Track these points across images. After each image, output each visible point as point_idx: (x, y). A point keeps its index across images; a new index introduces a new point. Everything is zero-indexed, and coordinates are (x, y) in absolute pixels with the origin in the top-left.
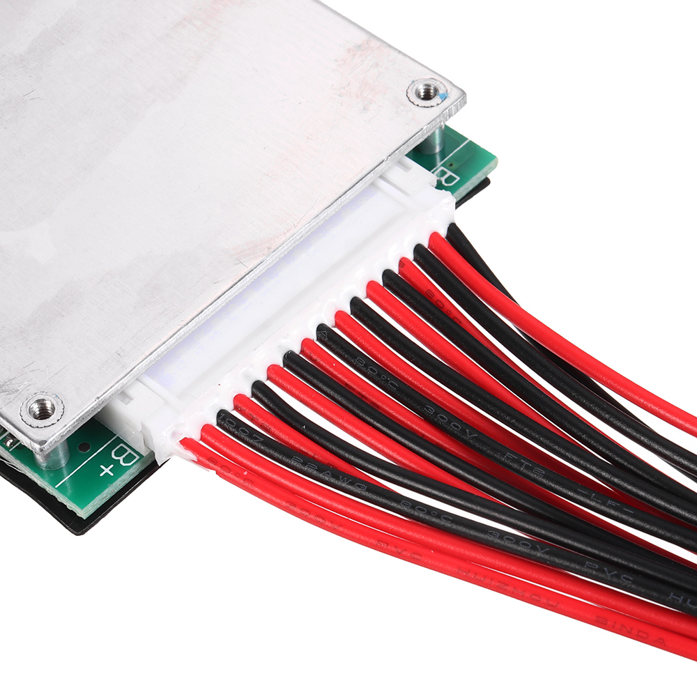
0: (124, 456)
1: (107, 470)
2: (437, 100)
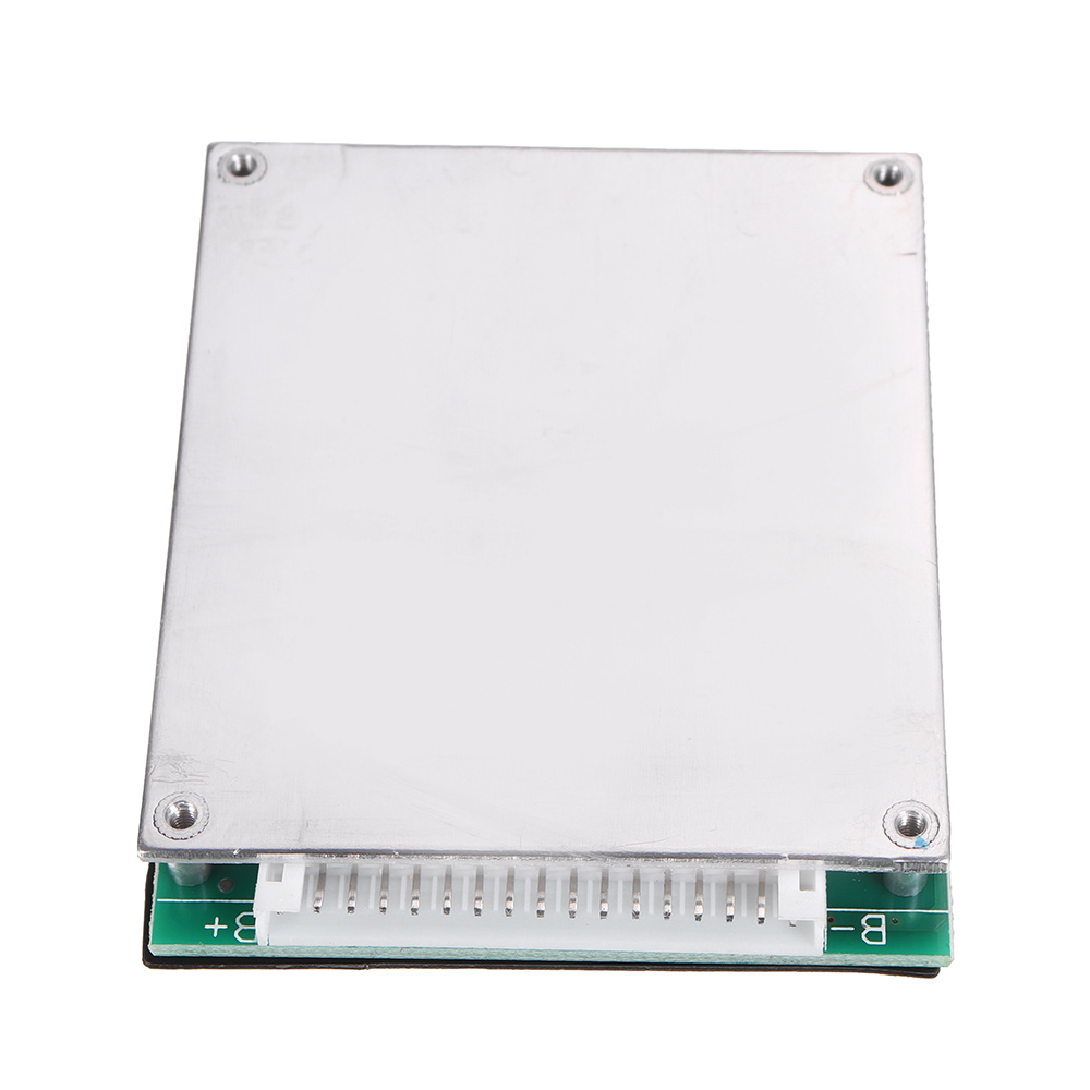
0: (246, 927)
1: (216, 927)
2: (910, 842)
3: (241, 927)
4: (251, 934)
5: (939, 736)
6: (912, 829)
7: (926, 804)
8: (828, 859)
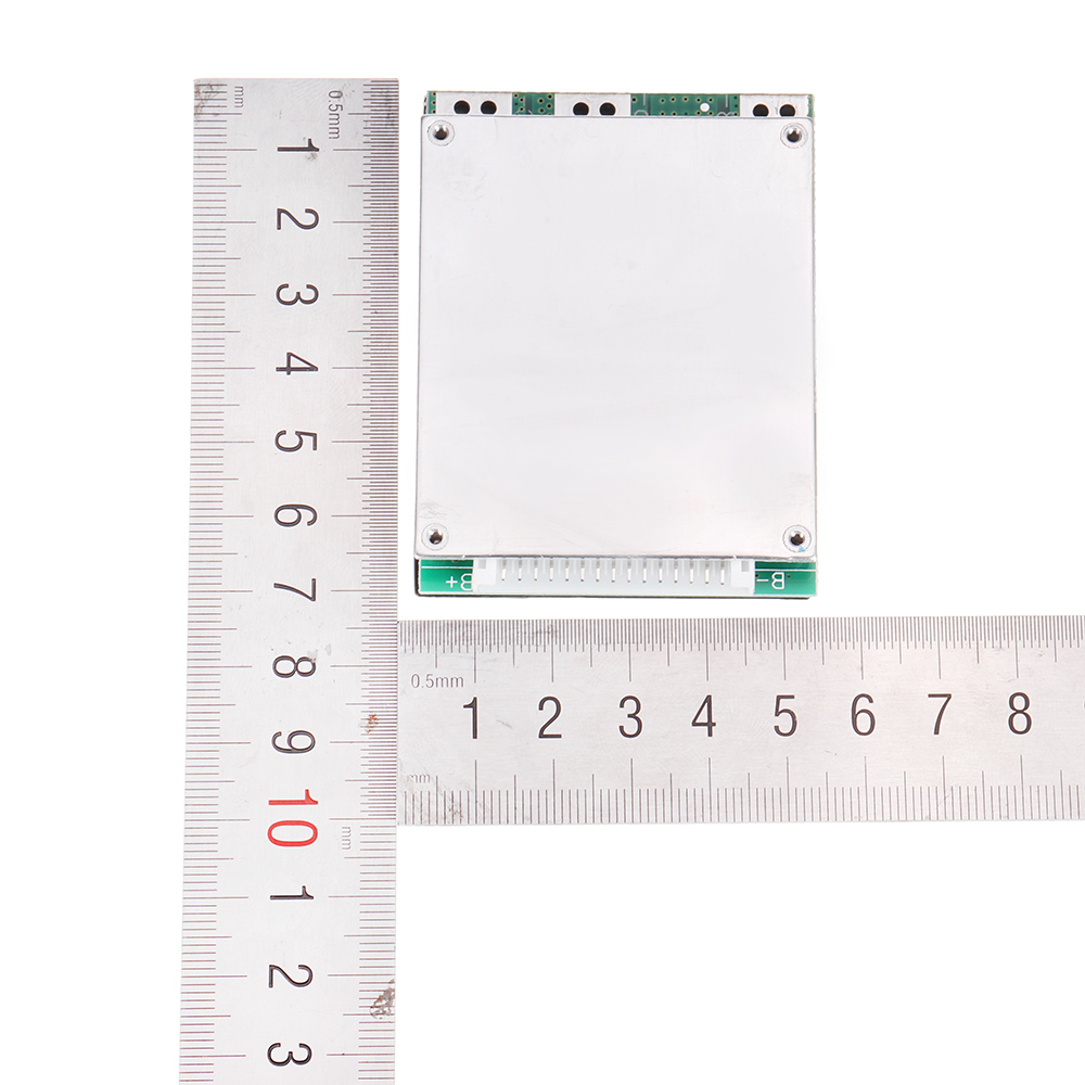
1: (452, 582)
2: (796, 548)
3: (464, 582)
4: (469, 586)
5: (813, 488)
6: (796, 540)
7: (804, 526)
8: (756, 558)
